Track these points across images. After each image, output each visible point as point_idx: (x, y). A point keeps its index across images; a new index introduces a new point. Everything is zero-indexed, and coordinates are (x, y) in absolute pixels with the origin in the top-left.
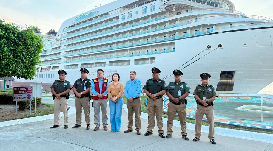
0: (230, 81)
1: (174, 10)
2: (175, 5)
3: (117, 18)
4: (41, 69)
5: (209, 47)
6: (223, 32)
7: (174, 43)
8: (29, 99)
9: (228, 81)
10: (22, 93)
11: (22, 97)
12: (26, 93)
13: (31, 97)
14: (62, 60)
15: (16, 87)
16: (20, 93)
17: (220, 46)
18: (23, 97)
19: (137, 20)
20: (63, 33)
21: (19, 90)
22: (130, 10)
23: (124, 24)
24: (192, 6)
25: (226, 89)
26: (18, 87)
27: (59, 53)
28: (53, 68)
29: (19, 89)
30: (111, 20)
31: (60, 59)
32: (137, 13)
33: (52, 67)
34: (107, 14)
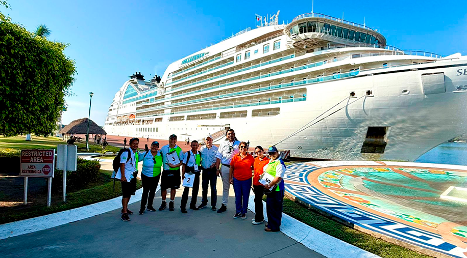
0: (381, 140)
1: (304, 47)
2: (307, 40)
3: (232, 59)
4: (143, 121)
5: (353, 94)
6: (375, 74)
7: (305, 90)
8: (47, 174)
9: (378, 140)
10: (35, 162)
11: (35, 169)
12: (41, 162)
13: (51, 172)
14: (166, 111)
15: (25, 151)
16: (32, 162)
17: (369, 93)
18: (37, 169)
19: (257, 61)
20: (169, 79)
21: (31, 156)
22: (248, 49)
23: (240, 67)
24: (329, 41)
25: (375, 151)
26: (28, 151)
27: (163, 103)
28: (156, 121)
29: (31, 153)
30: (224, 61)
31: (163, 110)
32: (256, 52)
33: (154, 120)
34: (220, 54)
